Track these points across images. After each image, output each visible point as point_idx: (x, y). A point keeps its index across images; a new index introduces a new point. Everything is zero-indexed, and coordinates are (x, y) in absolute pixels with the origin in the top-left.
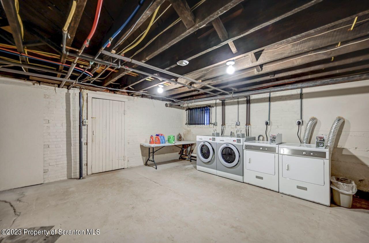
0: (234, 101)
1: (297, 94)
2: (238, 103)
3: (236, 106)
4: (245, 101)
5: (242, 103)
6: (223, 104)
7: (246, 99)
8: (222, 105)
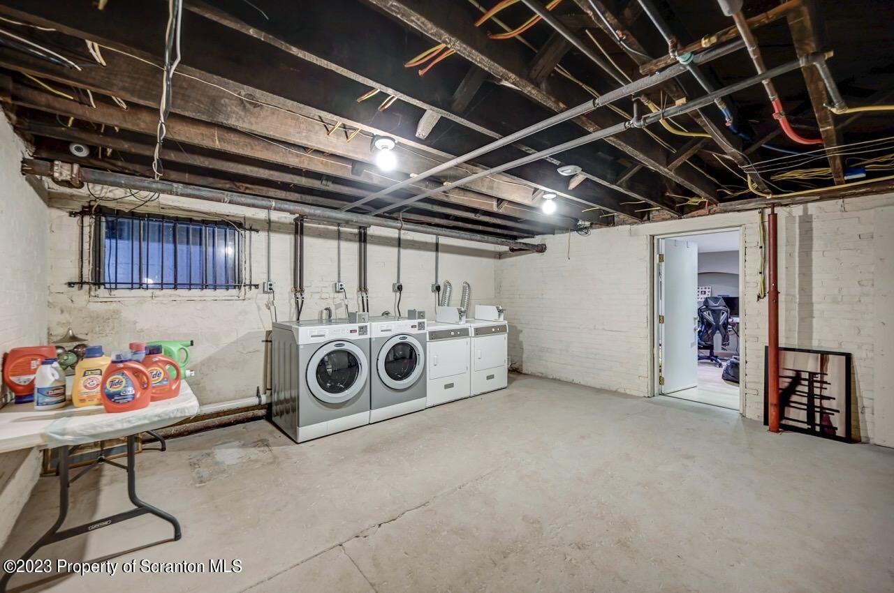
0: (327, 229)
1: (431, 244)
2: (339, 236)
3: (334, 243)
4: (355, 234)
5: (349, 238)
6: (298, 229)
7: (356, 231)
8: (296, 233)
